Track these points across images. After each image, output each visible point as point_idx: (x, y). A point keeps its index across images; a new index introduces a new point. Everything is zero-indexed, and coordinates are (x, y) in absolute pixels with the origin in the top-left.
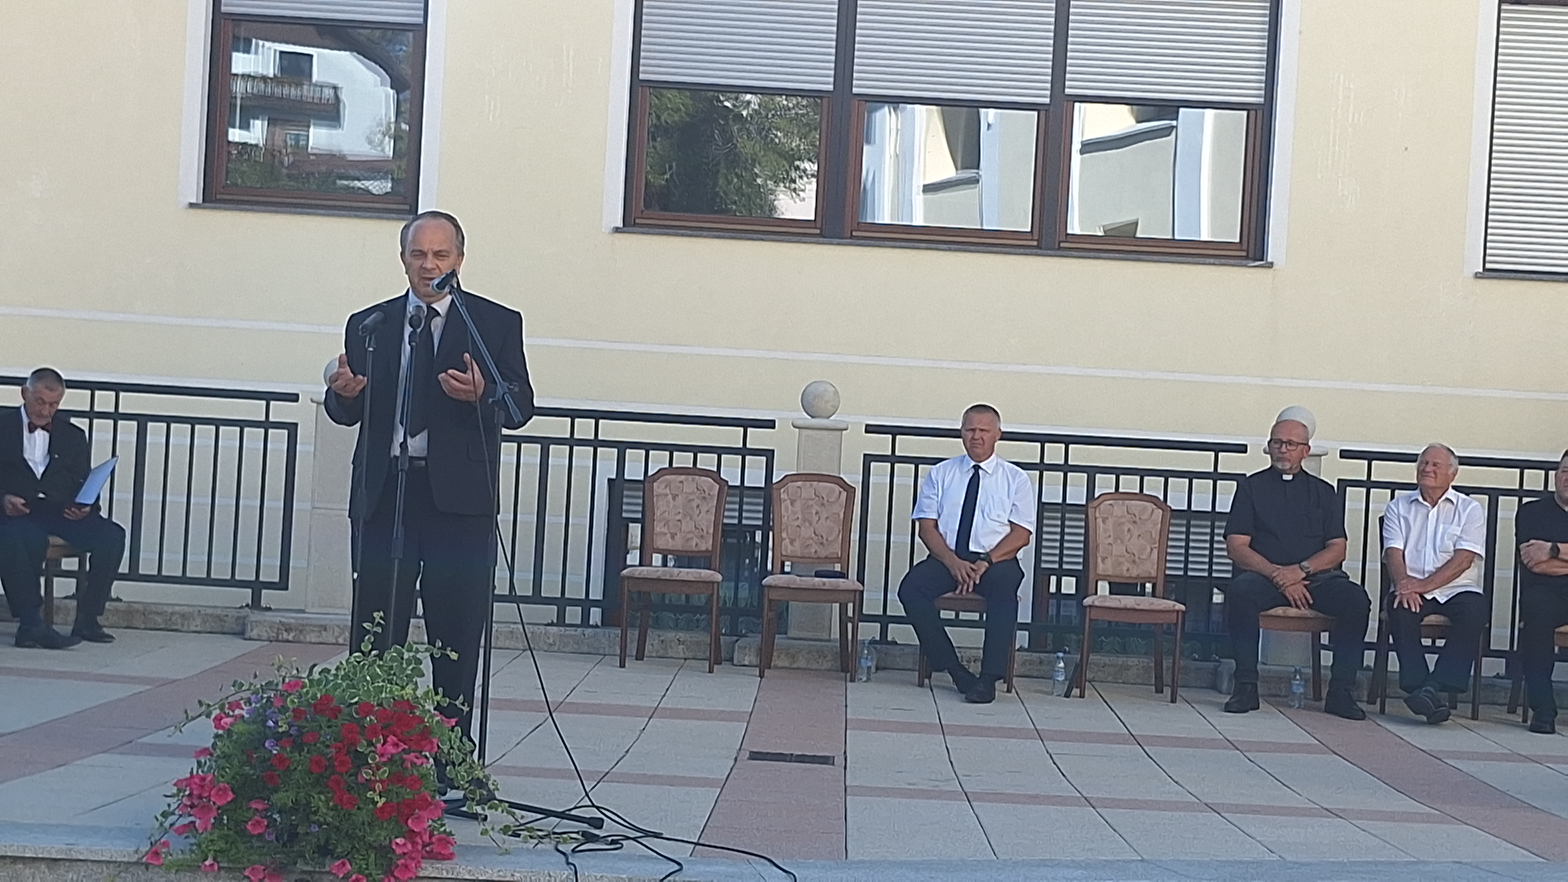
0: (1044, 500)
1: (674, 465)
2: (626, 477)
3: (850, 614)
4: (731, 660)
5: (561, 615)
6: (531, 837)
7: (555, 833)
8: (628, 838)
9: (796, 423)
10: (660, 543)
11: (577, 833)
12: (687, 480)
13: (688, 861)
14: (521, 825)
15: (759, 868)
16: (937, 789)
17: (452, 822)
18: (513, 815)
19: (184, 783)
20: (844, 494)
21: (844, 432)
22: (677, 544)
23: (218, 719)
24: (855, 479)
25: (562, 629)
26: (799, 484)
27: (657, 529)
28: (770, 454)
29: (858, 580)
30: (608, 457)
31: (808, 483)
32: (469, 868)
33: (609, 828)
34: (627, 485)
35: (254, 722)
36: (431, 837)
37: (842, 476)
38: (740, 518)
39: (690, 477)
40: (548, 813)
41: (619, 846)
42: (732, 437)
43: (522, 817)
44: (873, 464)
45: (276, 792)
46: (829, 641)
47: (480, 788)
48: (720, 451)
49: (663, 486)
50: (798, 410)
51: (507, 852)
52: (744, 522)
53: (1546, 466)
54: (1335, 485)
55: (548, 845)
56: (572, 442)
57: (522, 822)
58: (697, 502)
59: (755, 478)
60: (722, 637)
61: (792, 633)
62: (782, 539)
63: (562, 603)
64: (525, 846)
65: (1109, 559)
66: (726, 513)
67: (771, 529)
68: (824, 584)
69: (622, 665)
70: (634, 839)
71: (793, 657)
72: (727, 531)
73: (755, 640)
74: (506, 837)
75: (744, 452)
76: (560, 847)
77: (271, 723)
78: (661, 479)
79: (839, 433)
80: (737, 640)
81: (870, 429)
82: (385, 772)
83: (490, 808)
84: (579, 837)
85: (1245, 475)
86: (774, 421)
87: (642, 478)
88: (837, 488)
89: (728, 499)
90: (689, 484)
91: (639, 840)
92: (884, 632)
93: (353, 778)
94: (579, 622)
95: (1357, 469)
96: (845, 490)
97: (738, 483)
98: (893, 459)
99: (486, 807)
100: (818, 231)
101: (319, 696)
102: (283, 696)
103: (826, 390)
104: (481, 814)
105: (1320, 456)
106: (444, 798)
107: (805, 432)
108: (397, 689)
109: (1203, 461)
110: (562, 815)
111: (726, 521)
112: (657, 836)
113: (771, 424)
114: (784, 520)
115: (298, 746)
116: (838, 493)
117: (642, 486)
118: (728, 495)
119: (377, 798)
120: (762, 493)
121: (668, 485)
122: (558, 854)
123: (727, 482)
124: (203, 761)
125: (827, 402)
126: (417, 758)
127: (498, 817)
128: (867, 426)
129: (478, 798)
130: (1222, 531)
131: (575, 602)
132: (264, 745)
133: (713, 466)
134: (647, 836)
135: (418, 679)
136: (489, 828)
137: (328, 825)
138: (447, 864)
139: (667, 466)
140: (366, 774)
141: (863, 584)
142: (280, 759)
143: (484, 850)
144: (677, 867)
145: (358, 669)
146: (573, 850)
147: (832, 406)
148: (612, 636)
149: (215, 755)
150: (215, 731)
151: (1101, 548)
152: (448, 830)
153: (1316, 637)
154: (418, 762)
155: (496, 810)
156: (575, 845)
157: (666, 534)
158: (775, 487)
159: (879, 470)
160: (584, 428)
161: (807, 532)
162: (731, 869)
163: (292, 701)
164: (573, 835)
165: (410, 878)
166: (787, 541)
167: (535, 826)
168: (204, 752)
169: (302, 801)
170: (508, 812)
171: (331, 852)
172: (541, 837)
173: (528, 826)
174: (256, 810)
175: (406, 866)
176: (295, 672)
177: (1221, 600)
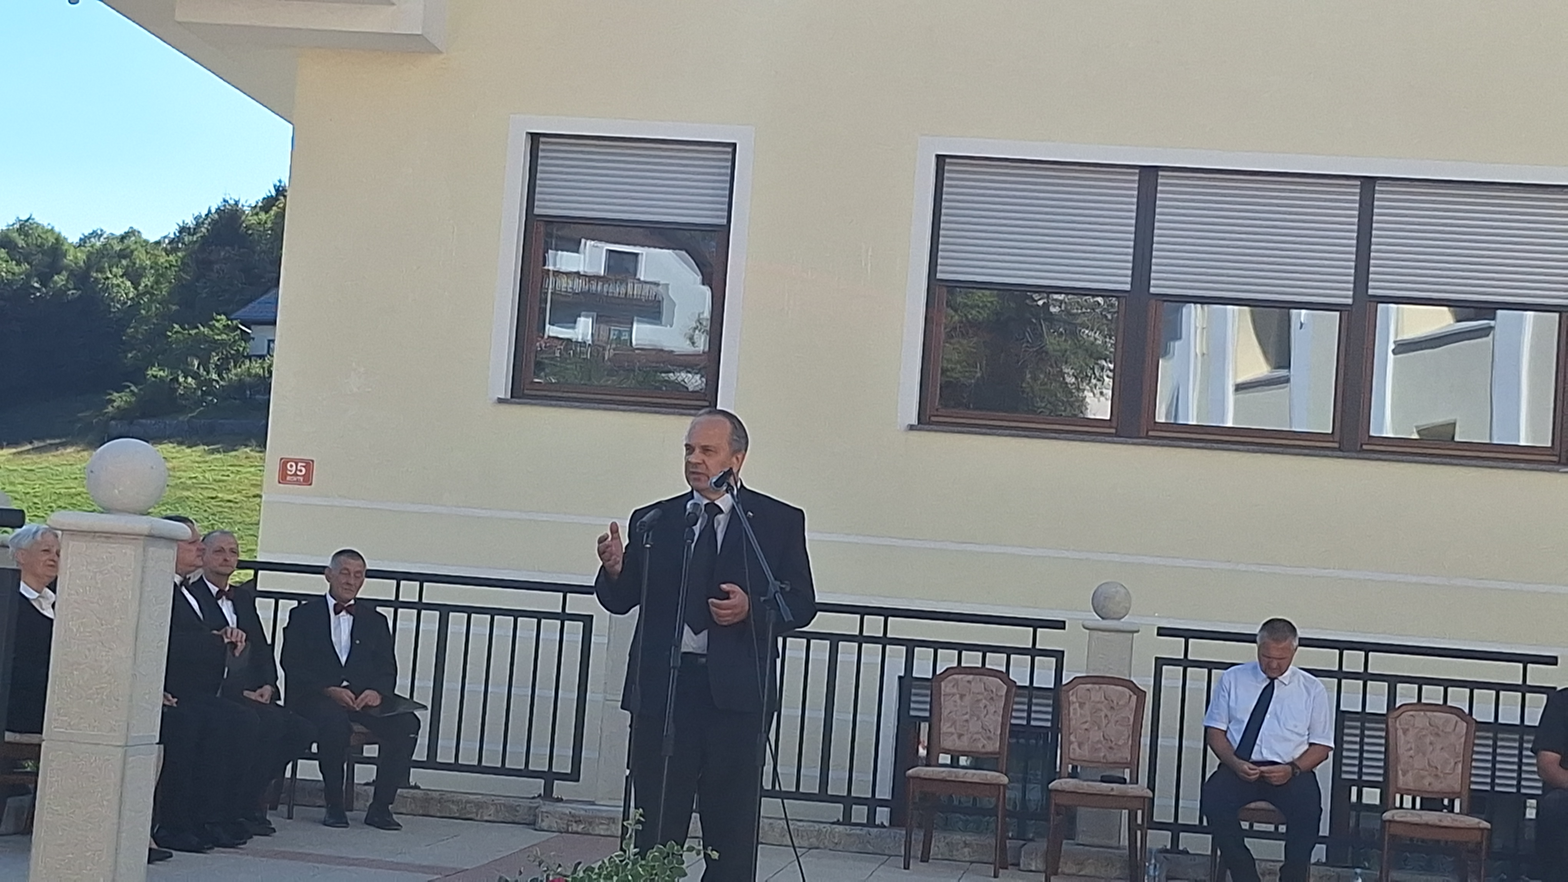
0: (1342, 708)
1: (963, 664)
2: (914, 675)
3: (1139, 821)
4: (1018, 865)
5: (847, 813)
9: (1088, 624)
10: (947, 743)
12: (973, 679)
20: (1134, 698)
21: (1135, 635)
22: (963, 744)
24: (1146, 683)
25: (847, 827)
26: (1089, 686)
27: (945, 727)
28: (1060, 655)
29: (1148, 787)
30: (896, 655)
31: (1097, 686)
34: (915, 683)
37: (1132, 679)
38: (1029, 718)
39: (977, 677)
42: (1022, 637)
44: (1164, 667)
46: (1118, 848)
48: (1009, 651)
49: (951, 685)
50: (1089, 611)
52: (1033, 723)
56: (861, 639)
58: (984, 702)
59: (1045, 678)
60: (1008, 841)
61: (1081, 839)
62: (1070, 743)
63: (848, 801)
65: (1410, 774)
66: (1014, 714)
67: (1060, 731)
68: (1112, 789)
69: (906, 867)
71: (1081, 864)
72: (1015, 731)
73: (1042, 845)
75: (1033, 652)
78: (950, 678)
79: (1130, 635)
80: (1024, 845)
81: (1162, 632)
85: (1555, 688)
86: (1064, 622)
87: (930, 676)
88: (1127, 692)
89: (1017, 699)
90: (977, 684)
92: (1175, 840)
94: (865, 821)
96: (1135, 694)
97: (1027, 684)
98: (1186, 663)
100: (1113, 431)
103: (1117, 592)
107: (1096, 634)
109: (1512, 673)
111: (1013, 721)
113: (1060, 625)
114: (1073, 723)
116: (1128, 696)
117: (928, 684)
118: (1017, 695)
120: (1051, 694)
121: (956, 684)
123: (1015, 682)
125: (1118, 604)
128: (1159, 628)
130: (1531, 746)
131: (860, 801)
133: (1001, 665)
135: (681, 880)
139: (955, 664)
141: (1153, 791)
147: (1123, 608)
148: (898, 836)
151: (1402, 761)
157: (952, 734)
158: (1064, 688)
159: (1172, 675)
160: (874, 625)
161: (1096, 735)
166: (1075, 745)
176: (560, 870)
177: (1533, 816)
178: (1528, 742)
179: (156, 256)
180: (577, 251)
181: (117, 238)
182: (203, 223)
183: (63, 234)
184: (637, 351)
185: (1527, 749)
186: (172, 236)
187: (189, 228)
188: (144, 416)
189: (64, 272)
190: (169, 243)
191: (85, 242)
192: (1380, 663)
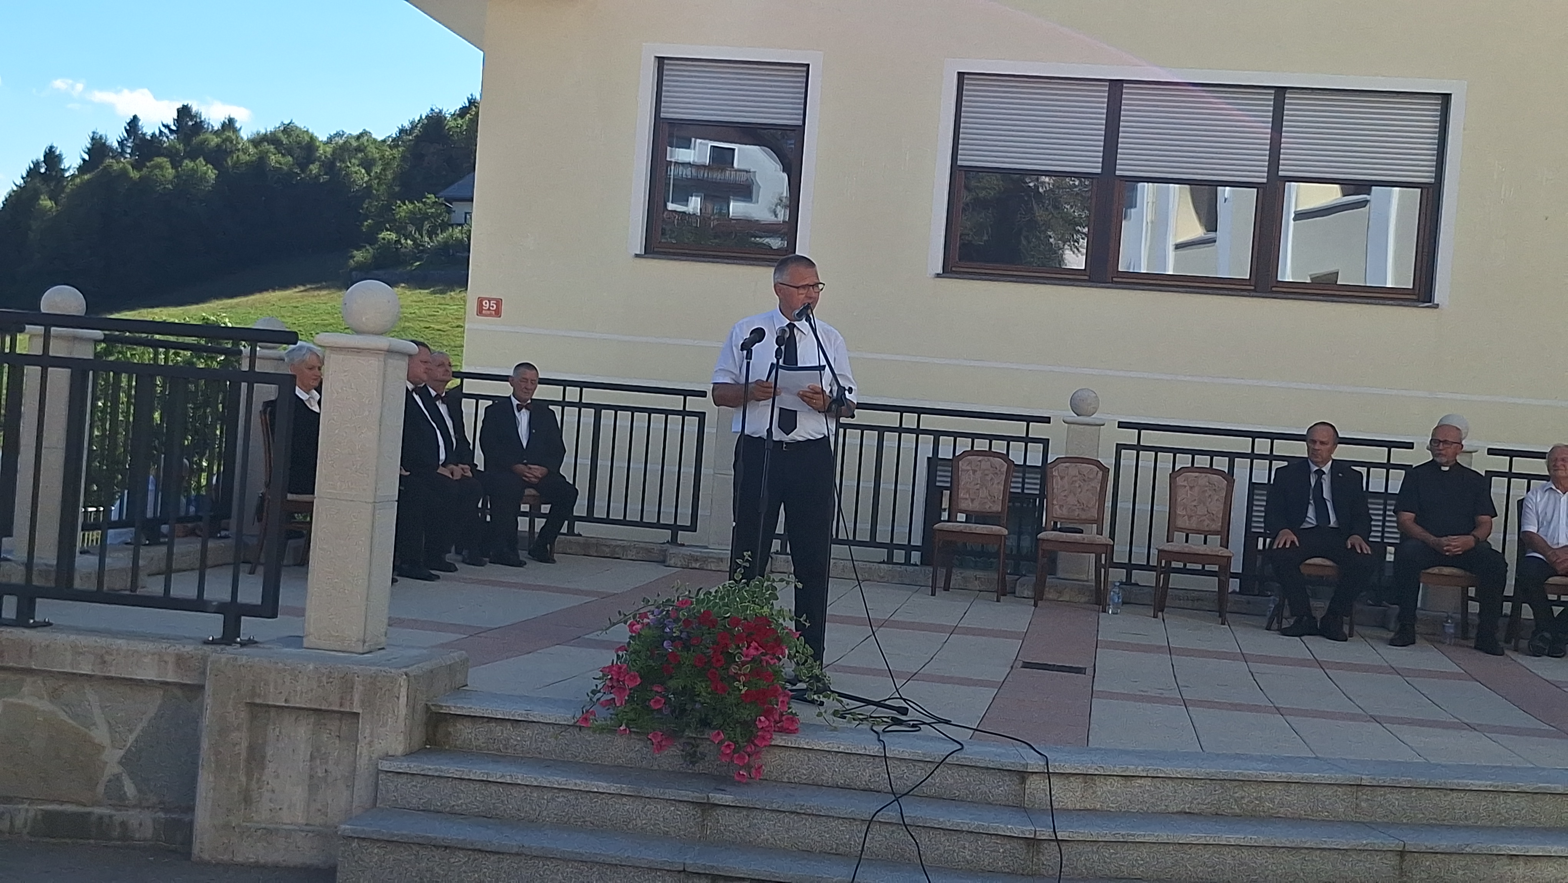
0: (1253, 481)
1: (975, 449)
2: (940, 456)
3: (1103, 562)
4: (1014, 593)
5: (890, 556)
6: (854, 719)
7: (871, 717)
8: (924, 723)
9: (1067, 419)
10: (963, 506)
11: (888, 717)
12: (982, 460)
13: (966, 742)
14: (847, 710)
15: (1022, 751)
16: (1162, 696)
17: (800, 706)
18: (841, 702)
19: (608, 670)
20: (1101, 472)
21: (1102, 427)
22: (977, 506)
23: (631, 625)
24: (1109, 462)
25: (890, 566)
26: (1068, 464)
27: (961, 495)
28: (1046, 442)
29: (1110, 537)
30: (926, 442)
31: (1074, 464)
32: (807, 740)
33: (912, 715)
34: (940, 462)
35: (657, 628)
36: (782, 715)
37: (1099, 459)
38: (1023, 488)
39: (986, 459)
40: (868, 702)
41: (918, 728)
42: (1018, 429)
43: (849, 704)
44: (1123, 451)
45: (671, 679)
46: (1088, 581)
47: (817, 682)
48: (1008, 439)
49: (966, 464)
50: (1068, 410)
51: (835, 729)
52: (1026, 491)
54: (1483, 474)
55: (865, 725)
56: (900, 430)
57: (848, 707)
58: (991, 476)
59: (1035, 459)
60: (1007, 576)
61: (1060, 574)
62: (1054, 506)
63: (891, 547)
64: (849, 726)
66: (1013, 485)
67: (1046, 497)
68: (1084, 539)
69: (932, 594)
70: (929, 724)
71: (1060, 593)
72: (1013, 497)
73: (1032, 579)
74: (835, 718)
75: (1027, 440)
76: (874, 728)
77: (668, 630)
78: (965, 458)
79: (1098, 428)
80: (1019, 579)
81: (1121, 425)
82: (748, 668)
83: (824, 697)
84: (890, 721)
85: (1412, 466)
86: (1049, 418)
87: (951, 457)
88: (1095, 468)
89: (1014, 474)
90: (986, 463)
91: (933, 725)
92: (1129, 575)
93: (724, 671)
94: (904, 562)
95: (1501, 464)
96: (1101, 470)
97: (1022, 463)
98: (1138, 448)
99: (821, 696)
100: (1088, 278)
101: (702, 611)
102: (676, 610)
103: (1088, 396)
104: (817, 701)
106: (794, 688)
107: (1072, 426)
108: (757, 608)
109: (1379, 455)
110: (878, 704)
111: (1012, 491)
112: (947, 722)
113: (1047, 420)
114: (1055, 491)
115: (686, 647)
116: (1096, 472)
117: (950, 463)
118: (1014, 471)
119: (742, 687)
120: (1039, 470)
121: (969, 463)
122: (873, 733)
123: (1012, 462)
124: (621, 655)
125: (1091, 404)
126: (771, 659)
127: (831, 703)
128: (1119, 422)
129: (816, 689)
130: (1393, 508)
131: (900, 547)
132: (663, 645)
133: (1003, 449)
134: (940, 722)
135: (774, 602)
136: (823, 711)
137: (707, 703)
138: (793, 737)
139: (969, 449)
140: (733, 669)
141: (1113, 540)
142: (673, 654)
143: (819, 727)
144: (959, 747)
145: (731, 594)
146: (883, 730)
147: (1094, 408)
148: (927, 572)
149: (629, 651)
150: (630, 634)
152: (794, 712)
153: (1465, 592)
154: (772, 662)
155: (828, 698)
156: (885, 727)
157: (968, 501)
158: (1050, 465)
159: (1128, 457)
160: (910, 420)
161: (1072, 500)
162: (999, 750)
163: (683, 614)
164: (885, 719)
165: (765, 746)
166: (1057, 507)
167: (857, 711)
168: (621, 648)
169: (689, 686)
170: (837, 700)
171: (709, 724)
172: (861, 720)
173: (852, 711)
174: (657, 692)
175: (763, 738)
176: (687, 593)
177: (1392, 560)
179: (383, 150)
180: (689, 148)
181: (354, 137)
182: (416, 126)
183: (315, 134)
184: (733, 221)
185: (1390, 510)
186: (394, 136)
187: (407, 130)
188: (377, 269)
189: (317, 163)
190: (392, 141)
191: (331, 141)
192: (1282, 448)
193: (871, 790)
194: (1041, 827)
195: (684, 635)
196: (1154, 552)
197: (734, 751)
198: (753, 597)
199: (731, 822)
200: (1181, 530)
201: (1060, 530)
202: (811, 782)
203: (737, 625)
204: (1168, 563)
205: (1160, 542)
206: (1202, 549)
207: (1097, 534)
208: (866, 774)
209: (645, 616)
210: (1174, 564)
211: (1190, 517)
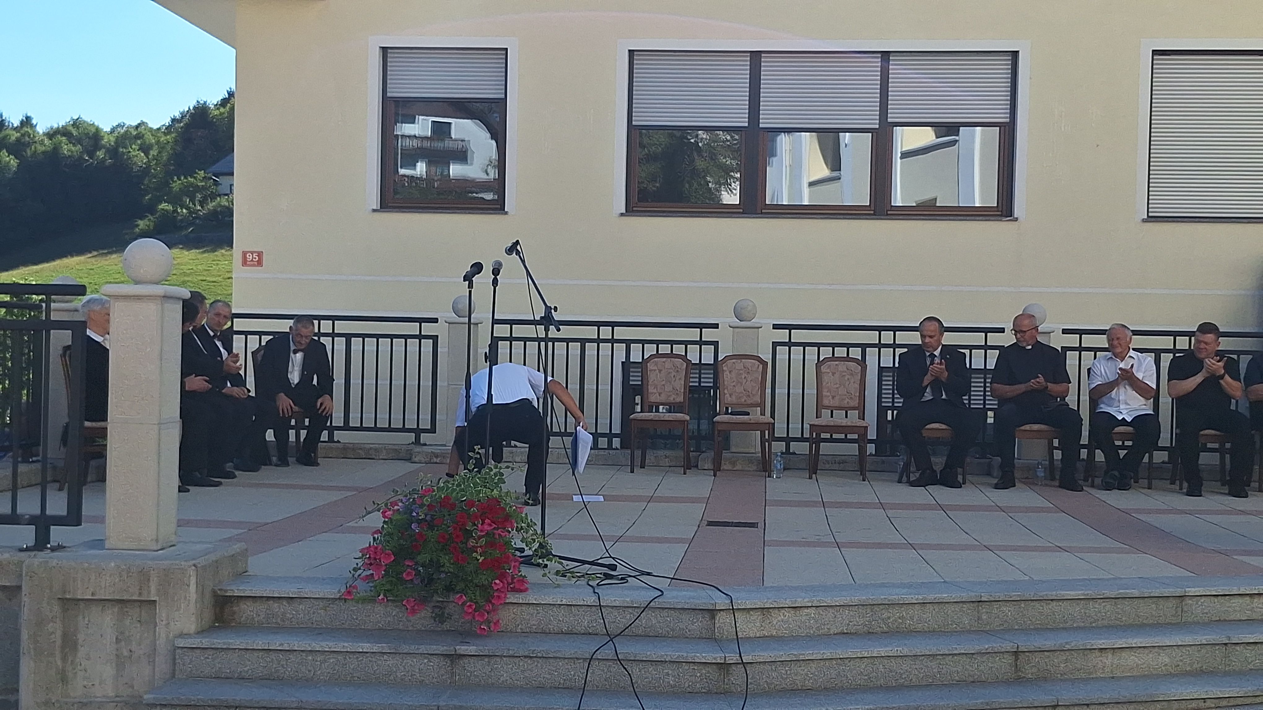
0: (881, 365)
1: (660, 352)
2: (631, 360)
3: (767, 437)
4: (697, 466)
5: (596, 443)
6: (573, 577)
7: (587, 574)
8: (630, 576)
9: (731, 325)
10: (652, 398)
11: (601, 574)
12: (666, 361)
13: (665, 589)
14: (566, 570)
15: (710, 593)
16: (820, 541)
17: (528, 569)
18: (561, 564)
19: (366, 550)
20: (761, 366)
21: (760, 329)
22: (669, 399)
24: (767, 357)
25: (596, 451)
26: (734, 360)
27: (651, 390)
28: (716, 343)
29: (771, 416)
30: (620, 349)
31: (739, 361)
32: (535, 597)
33: (621, 570)
34: (632, 365)
35: (405, 513)
36: (513, 578)
37: (759, 355)
38: (700, 382)
39: (669, 360)
40: (584, 562)
41: (626, 581)
42: (693, 334)
43: (567, 565)
44: (778, 347)
45: (419, 554)
46: (755, 453)
47: (541, 549)
48: (686, 343)
49: (653, 365)
50: (732, 317)
51: (558, 586)
52: (702, 384)
53: (1190, 334)
54: (1060, 349)
55: (583, 582)
56: (598, 341)
57: (568, 568)
58: (673, 374)
59: (708, 358)
60: (691, 453)
61: (733, 449)
62: (725, 394)
63: (596, 436)
64: (568, 582)
66: (691, 380)
67: (718, 388)
68: (750, 420)
69: (632, 472)
70: (634, 577)
71: (734, 464)
72: (692, 390)
73: (711, 454)
74: (558, 577)
75: (701, 343)
76: (590, 583)
77: (415, 514)
78: (652, 361)
79: (757, 330)
80: (701, 454)
81: (776, 327)
82: (483, 541)
83: (547, 560)
84: (602, 576)
85: (1004, 346)
86: (718, 324)
87: (641, 361)
88: (757, 363)
89: (692, 372)
90: (668, 363)
91: (638, 577)
92: (788, 447)
93: (464, 545)
94: (607, 447)
95: (1073, 340)
96: (761, 364)
97: (698, 362)
98: (790, 344)
99: (545, 560)
100: (742, 211)
101: (443, 496)
102: (421, 498)
103: (748, 305)
104: (542, 564)
105: (1050, 333)
106: (522, 554)
107: (736, 330)
108: (489, 492)
109: (978, 339)
110: (592, 563)
111: (691, 384)
112: (649, 574)
113: (716, 326)
114: (726, 382)
115: (431, 527)
116: (757, 366)
117: (640, 365)
118: (691, 369)
119: (479, 557)
120: (712, 367)
121: (656, 364)
122: (589, 587)
123: (690, 361)
124: (376, 537)
125: (749, 311)
126: (502, 532)
127: (554, 565)
128: (773, 325)
129: (540, 554)
130: (991, 380)
131: (603, 435)
132: (411, 526)
133: (682, 352)
134: (643, 574)
135: (502, 485)
136: (547, 571)
137: (451, 573)
138: (523, 595)
139: (655, 353)
140: (472, 543)
141: (774, 419)
142: (420, 534)
143: (545, 586)
144: (660, 593)
145: (466, 480)
146: (597, 584)
147: (752, 314)
148: (626, 454)
149: (383, 533)
150: (383, 519)
152: (523, 575)
153: (1051, 443)
154: (503, 535)
155: (551, 561)
156: (599, 581)
157: (656, 393)
158: (720, 362)
159: (782, 351)
160: (606, 332)
161: (739, 389)
162: (692, 594)
163: (427, 500)
164: (598, 575)
165: (501, 604)
166: (728, 395)
167: (575, 570)
168: (377, 532)
169: (435, 560)
170: (558, 562)
171: (453, 590)
172: (579, 577)
173: (571, 570)
174: (408, 566)
175: (499, 597)
176: (429, 483)
177: (992, 422)
178: (989, 378)
179: (159, 137)
181: (133, 127)
182: (185, 116)
183: (100, 126)
186: (167, 124)
187: (178, 119)
188: (158, 231)
189: (103, 149)
190: (166, 129)
191: (114, 131)
192: (903, 338)
193: (590, 634)
194: (729, 653)
195: (428, 518)
196: (807, 426)
197: (475, 610)
198: (485, 483)
199: (477, 668)
200: (827, 407)
201: (732, 414)
202: (540, 631)
203: (473, 506)
204: (818, 435)
205: (811, 418)
206: (845, 422)
207: (761, 414)
208: (586, 621)
209: (395, 504)
210: (823, 436)
211: (833, 397)
